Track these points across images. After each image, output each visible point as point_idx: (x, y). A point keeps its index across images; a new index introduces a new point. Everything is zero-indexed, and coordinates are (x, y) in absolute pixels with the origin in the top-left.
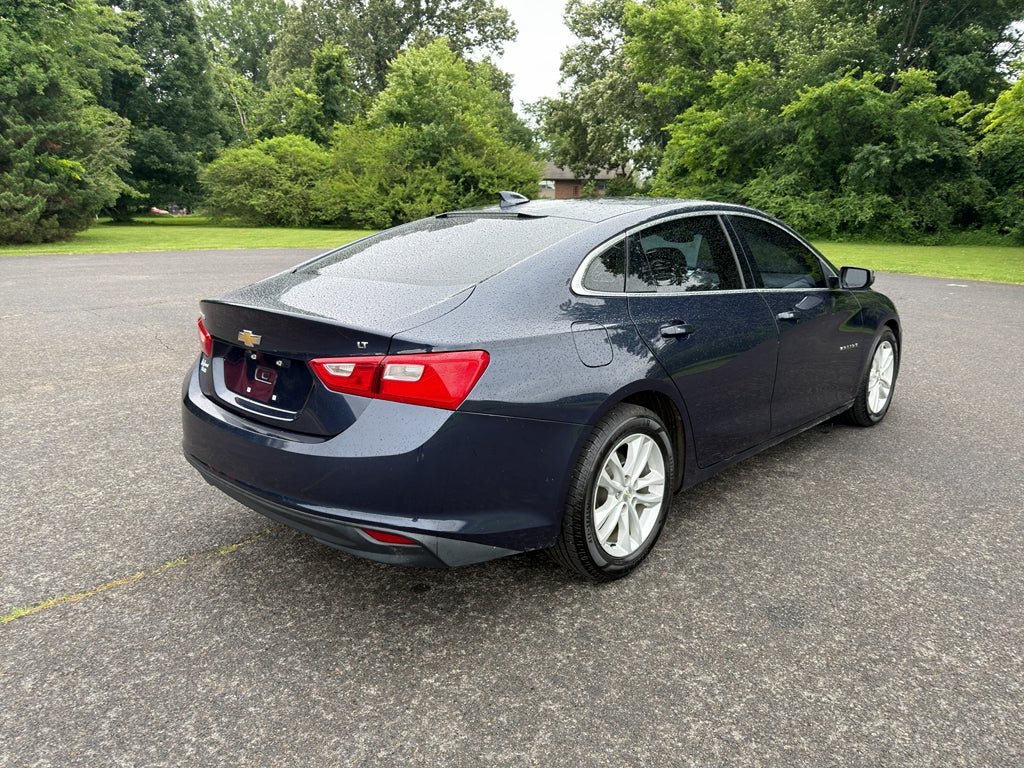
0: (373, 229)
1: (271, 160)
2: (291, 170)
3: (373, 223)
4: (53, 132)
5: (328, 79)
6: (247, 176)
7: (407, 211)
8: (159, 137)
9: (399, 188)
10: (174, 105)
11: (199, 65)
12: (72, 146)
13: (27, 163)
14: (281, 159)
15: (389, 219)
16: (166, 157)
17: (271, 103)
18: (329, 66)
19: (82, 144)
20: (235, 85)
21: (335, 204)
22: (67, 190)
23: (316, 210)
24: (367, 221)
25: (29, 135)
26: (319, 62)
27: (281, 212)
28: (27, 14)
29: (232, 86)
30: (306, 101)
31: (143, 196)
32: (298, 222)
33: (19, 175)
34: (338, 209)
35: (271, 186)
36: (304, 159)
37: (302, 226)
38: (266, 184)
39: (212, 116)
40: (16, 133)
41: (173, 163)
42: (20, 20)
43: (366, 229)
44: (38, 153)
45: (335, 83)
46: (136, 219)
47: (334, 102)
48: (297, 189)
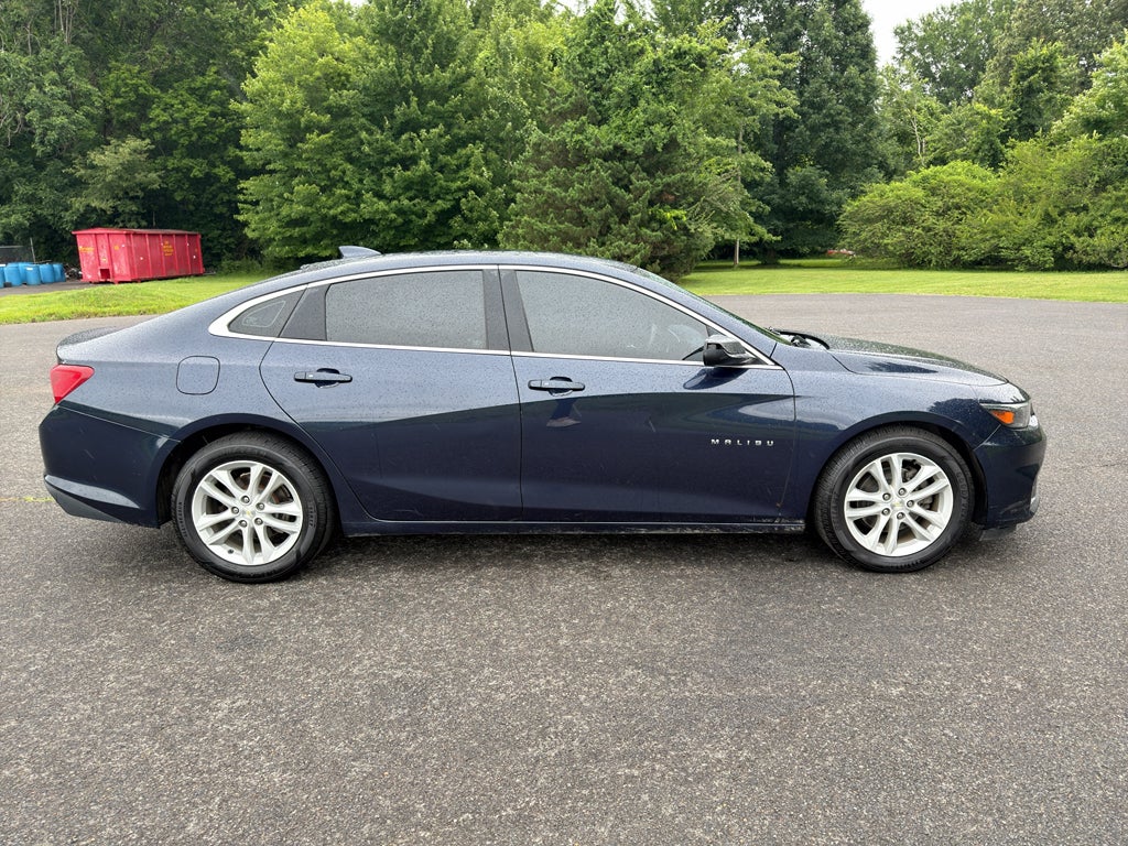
0: (1028, 270)
1: (919, 193)
2: (940, 204)
3: (1029, 263)
4: (668, 185)
5: (1030, 86)
6: (887, 213)
7: (1078, 246)
8: (810, 177)
9: (1072, 218)
10: (831, 142)
11: (866, 94)
12: (685, 196)
13: (639, 215)
14: (933, 192)
15: (1050, 258)
16: (814, 196)
17: (948, 126)
18: (1033, 72)
19: (694, 193)
20: (919, 110)
21: (984, 240)
22: (673, 237)
23: (959, 249)
24: (1020, 260)
25: (645, 189)
26: (1022, 67)
27: (918, 252)
28: (666, 79)
29: (915, 112)
30: (989, 118)
31: (774, 238)
32: (934, 262)
33: (633, 226)
34: (985, 247)
35: (913, 223)
36: (959, 190)
37: (941, 267)
38: (907, 220)
39: (872, 149)
40: (637, 189)
41: (822, 202)
42: (660, 84)
43: (1018, 271)
44: (651, 203)
45: (1041, 90)
46: (782, 261)
47: (1035, 114)
48: (941, 225)
